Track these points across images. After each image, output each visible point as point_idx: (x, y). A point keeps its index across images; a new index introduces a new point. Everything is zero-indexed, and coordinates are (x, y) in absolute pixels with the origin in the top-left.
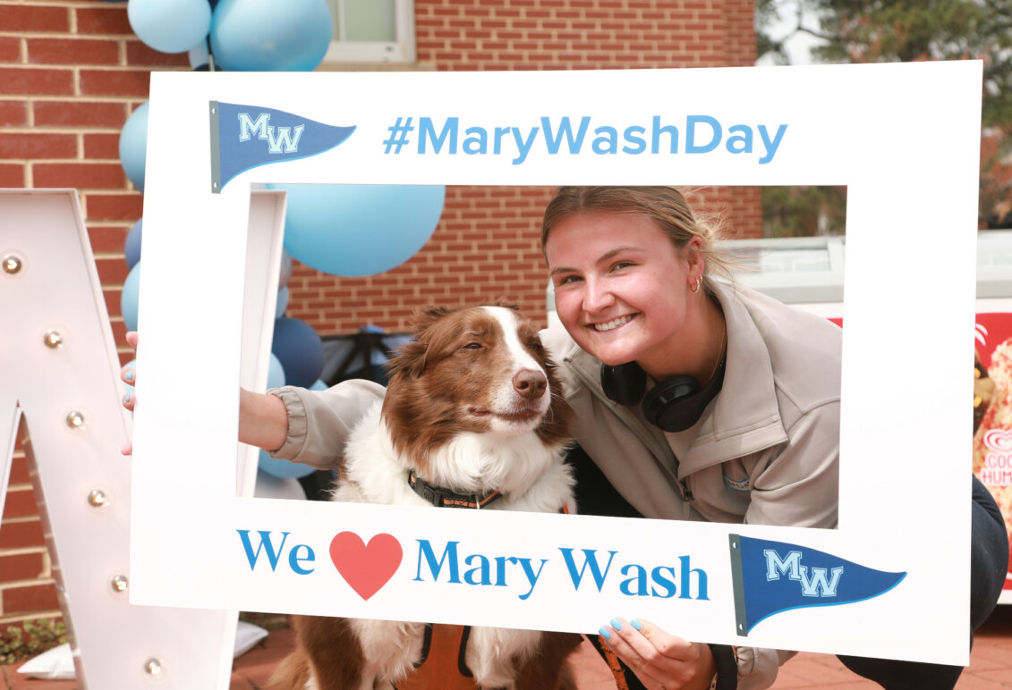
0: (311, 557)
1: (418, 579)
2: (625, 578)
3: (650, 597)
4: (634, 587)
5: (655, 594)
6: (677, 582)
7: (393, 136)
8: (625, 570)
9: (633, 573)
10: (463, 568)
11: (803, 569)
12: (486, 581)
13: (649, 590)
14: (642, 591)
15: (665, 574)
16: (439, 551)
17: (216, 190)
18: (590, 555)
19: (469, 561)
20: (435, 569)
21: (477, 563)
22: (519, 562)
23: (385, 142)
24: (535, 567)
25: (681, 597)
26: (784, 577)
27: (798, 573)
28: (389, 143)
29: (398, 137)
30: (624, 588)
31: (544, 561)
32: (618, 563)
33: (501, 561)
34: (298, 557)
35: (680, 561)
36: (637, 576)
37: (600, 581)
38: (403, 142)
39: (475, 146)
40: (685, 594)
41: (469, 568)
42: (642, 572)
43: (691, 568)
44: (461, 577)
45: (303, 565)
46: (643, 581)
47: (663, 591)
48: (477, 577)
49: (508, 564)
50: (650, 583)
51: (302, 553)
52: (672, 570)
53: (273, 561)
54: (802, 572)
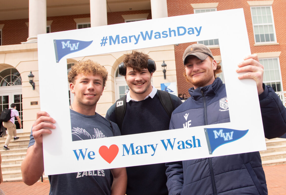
0: (94, 154)
1: (124, 155)
2: (179, 145)
3: (186, 149)
4: (181, 147)
5: (187, 148)
6: (192, 143)
7: (103, 41)
8: (178, 143)
9: (181, 143)
10: (135, 150)
11: (224, 134)
12: (142, 153)
13: (185, 147)
14: (184, 148)
15: (189, 142)
16: (128, 147)
17: (58, 62)
18: (169, 141)
19: (137, 148)
20: (128, 152)
21: (139, 148)
22: (150, 146)
23: (101, 44)
24: (155, 146)
25: (194, 147)
26: (219, 137)
27: (222, 135)
28: (102, 44)
29: (104, 42)
30: (179, 148)
31: (157, 144)
32: (176, 141)
33: (145, 147)
34: (90, 155)
35: (192, 138)
36: (182, 144)
37: (172, 147)
38: (105, 43)
39: (124, 41)
40: (195, 146)
41: (137, 150)
42: (183, 142)
43: (196, 139)
44: (135, 153)
45: (92, 157)
46: (184, 145)
47: (189, 146)
48: (139, 152)
49: (147, 147)
50: (185, 145)
51: (91, 154)
52: (191, 141)
53: (84, 157)
54: (223, 135)
